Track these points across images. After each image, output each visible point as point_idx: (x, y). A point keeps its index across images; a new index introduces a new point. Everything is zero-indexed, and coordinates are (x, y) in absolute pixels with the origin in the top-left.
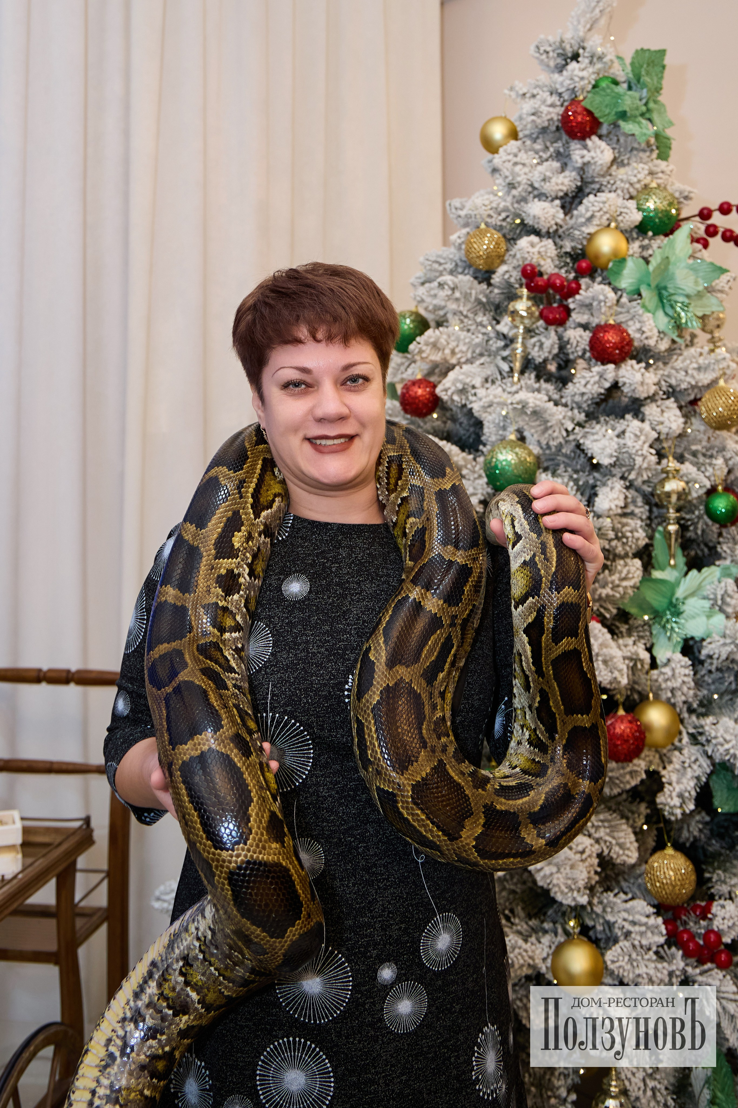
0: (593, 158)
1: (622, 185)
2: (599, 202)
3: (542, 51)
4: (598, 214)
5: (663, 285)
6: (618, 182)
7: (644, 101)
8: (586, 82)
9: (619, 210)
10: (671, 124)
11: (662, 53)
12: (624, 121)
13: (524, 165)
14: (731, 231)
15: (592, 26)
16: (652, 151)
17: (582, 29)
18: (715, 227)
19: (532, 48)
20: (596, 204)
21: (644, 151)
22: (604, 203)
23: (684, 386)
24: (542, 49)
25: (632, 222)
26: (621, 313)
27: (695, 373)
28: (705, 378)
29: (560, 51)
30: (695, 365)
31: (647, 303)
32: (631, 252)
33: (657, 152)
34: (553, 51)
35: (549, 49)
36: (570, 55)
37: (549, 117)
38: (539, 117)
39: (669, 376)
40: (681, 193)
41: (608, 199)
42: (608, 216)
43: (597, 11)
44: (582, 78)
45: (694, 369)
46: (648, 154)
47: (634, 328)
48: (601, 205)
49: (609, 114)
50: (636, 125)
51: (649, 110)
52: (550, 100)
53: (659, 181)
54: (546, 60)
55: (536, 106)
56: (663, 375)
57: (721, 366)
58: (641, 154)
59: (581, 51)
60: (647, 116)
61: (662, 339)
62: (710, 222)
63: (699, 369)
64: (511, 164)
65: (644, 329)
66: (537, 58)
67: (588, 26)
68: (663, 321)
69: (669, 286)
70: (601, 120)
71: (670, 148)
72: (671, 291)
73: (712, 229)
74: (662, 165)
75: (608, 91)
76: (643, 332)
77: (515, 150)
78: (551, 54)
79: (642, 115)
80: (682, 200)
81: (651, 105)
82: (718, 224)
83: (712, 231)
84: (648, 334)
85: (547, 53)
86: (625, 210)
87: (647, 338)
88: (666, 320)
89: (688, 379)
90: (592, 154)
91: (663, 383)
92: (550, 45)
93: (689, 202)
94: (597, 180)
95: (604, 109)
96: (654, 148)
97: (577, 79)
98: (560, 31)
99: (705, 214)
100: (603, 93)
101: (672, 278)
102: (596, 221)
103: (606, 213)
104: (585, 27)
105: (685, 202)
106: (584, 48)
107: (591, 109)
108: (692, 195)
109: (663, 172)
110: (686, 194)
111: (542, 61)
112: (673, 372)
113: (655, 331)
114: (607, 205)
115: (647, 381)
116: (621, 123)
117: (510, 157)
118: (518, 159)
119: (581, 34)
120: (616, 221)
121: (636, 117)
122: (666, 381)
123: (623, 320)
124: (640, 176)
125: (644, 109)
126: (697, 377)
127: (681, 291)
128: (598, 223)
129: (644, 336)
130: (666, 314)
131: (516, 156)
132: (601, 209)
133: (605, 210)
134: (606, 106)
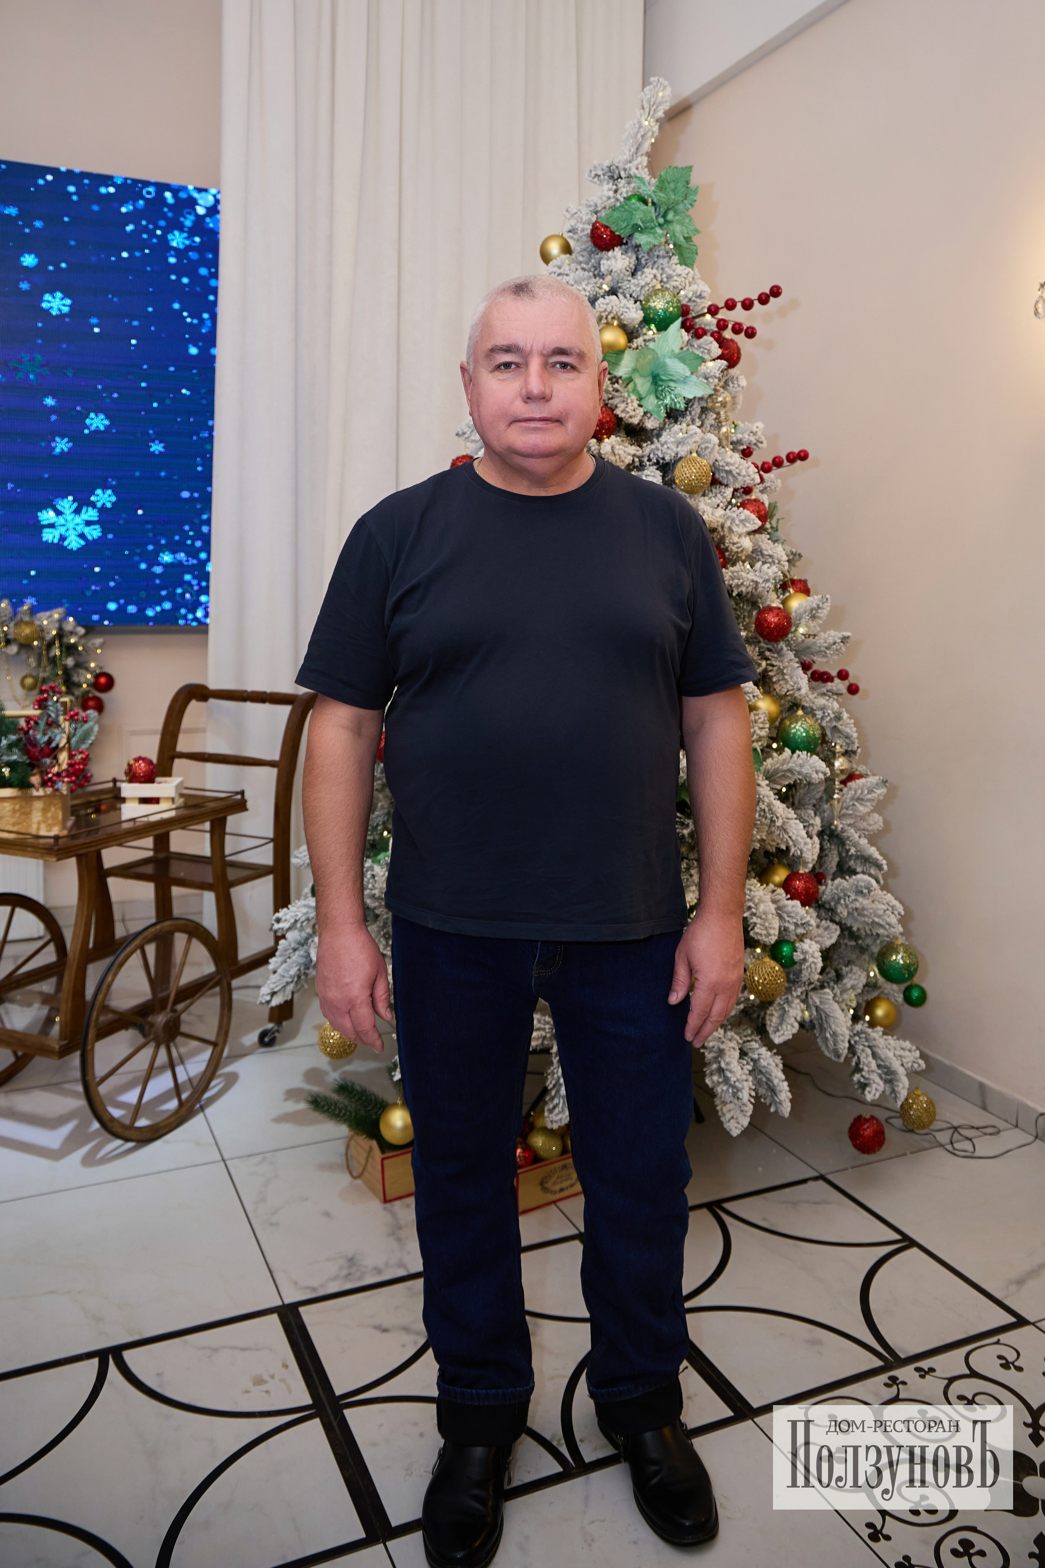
0: (610, 267)
1: (634, 288)
2: (603, 304)
3: (593, 175)
4: (604, 314)
5: (656, 372)
6: (632, 286)
7: (662, 214)
8: (612, 200)
9: (622, 310)
10: (697, 231)
11: (690, 168)
12: (640, 232)
13: (567, 275)
14: (740, 324)
15: (638, 149)
16: (670, 257)
17: (627, 153)
18: (724, 320)
19: (587, 173)
20: (601, 306)
21: (664, 257)
22: (607, 304)
23: (667, 458)
24: (593, 173)
25: (633, 320)
26: (618, 397)
27: (674, 447)
28: (683, 451)
29: (610, 174)
30: (672, 440)
31: (639, 388)
32: (635, 345)
33: (677, 257)
34: (604, 175)
35: (600, 173)
36: (616, 177)
37: (586, 233)
38: (576, 233)
39: (658, 449)
40: (695, 293)
41: (610, 300)
42: (612, 315)
43: (639, 136)
44: (609, 198)
45: (672, 442)
46: (666, 260)
47: (621, 409)
48: (605, 306)
49: (626, 227)
50: (652, 235)
51: (667, 222)
52: (585, 218)
53: (675, 284)
54: (598, 182)
55: (573, 224)
56: (652, 450)
57: (693, 440)
58: (661, 261)
59: (623, 174)
60: (665, 226)
61: (649, 418)
62: (719, 316)
63: (679, 443)
64: (556, 275)
65: (627, 409)
66: (592, 181)
67: (633, 150)
68: (651, 402)
69: (660, 373)
70: (617, 233)
71: (697, 254)
72: (664, 378)
73: (722, 323)
74: (681, 269)
75: (626, 207)
76: (628, 412)
77: (559, 263)
78: (602, 177)
79: (660, 226)
80: (694, 298)
81: (670, 216)
82: (727, 319)
83: (722, 325)
84: (632, 413)
85: (599, 176)
86: (628, 310)
87: (631, 417)
88: (656, 401)
89: (669, 452)
90: (609, 262)
91: (652, 456)
92: (603, 170)
93: (703, 300)
94: (620, 285)
95: (621, 223)
96: (671, 254)
97: (605, 199)
98: (612, 156)
99: (713, 310)
100: (623, 210)
101: (664, 365)
102: (604, 321)
103: (610, 312)
104: (630, 150)
105: (698, 300)
106: (625, 170)
107: (607, 224)
108: (704, 294)
109: (680, 275)
110: (699, 293)
111: (595, 183)
112: (659, 445)
113: (641, 411)
114: (610, 306)
115: (616, 452)
116: (637, 235)
117: (556, 269)
118: (562, 271)
119: (627, 157)
120: (619, 320)
121: (653, 228)
122: (654, 454)
123: (615, 403)
124: (648, 280)
125: (661, 220)
126: (675, 449)
127: (671, 377)
128: (605, 321)
129: (628, 415)
130: (657, 397)
131: (560, 268)
132: (606, 310)
133: (608, 310)
134: (624, 221)
